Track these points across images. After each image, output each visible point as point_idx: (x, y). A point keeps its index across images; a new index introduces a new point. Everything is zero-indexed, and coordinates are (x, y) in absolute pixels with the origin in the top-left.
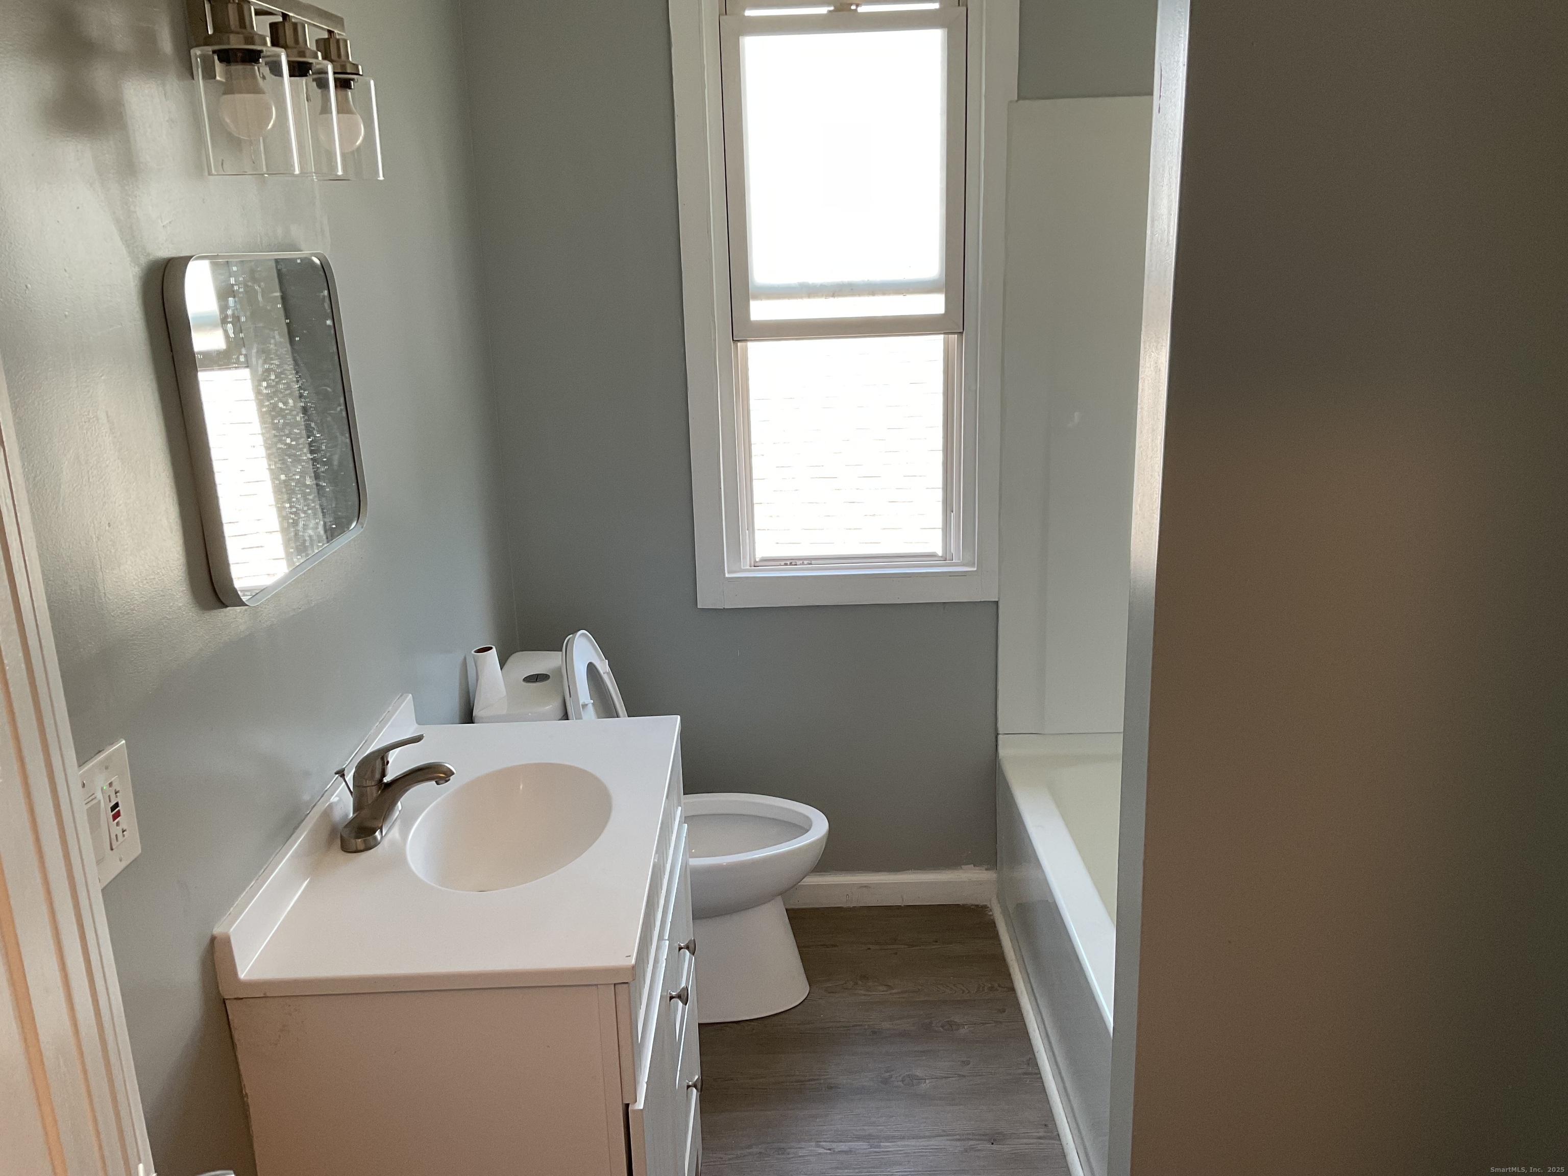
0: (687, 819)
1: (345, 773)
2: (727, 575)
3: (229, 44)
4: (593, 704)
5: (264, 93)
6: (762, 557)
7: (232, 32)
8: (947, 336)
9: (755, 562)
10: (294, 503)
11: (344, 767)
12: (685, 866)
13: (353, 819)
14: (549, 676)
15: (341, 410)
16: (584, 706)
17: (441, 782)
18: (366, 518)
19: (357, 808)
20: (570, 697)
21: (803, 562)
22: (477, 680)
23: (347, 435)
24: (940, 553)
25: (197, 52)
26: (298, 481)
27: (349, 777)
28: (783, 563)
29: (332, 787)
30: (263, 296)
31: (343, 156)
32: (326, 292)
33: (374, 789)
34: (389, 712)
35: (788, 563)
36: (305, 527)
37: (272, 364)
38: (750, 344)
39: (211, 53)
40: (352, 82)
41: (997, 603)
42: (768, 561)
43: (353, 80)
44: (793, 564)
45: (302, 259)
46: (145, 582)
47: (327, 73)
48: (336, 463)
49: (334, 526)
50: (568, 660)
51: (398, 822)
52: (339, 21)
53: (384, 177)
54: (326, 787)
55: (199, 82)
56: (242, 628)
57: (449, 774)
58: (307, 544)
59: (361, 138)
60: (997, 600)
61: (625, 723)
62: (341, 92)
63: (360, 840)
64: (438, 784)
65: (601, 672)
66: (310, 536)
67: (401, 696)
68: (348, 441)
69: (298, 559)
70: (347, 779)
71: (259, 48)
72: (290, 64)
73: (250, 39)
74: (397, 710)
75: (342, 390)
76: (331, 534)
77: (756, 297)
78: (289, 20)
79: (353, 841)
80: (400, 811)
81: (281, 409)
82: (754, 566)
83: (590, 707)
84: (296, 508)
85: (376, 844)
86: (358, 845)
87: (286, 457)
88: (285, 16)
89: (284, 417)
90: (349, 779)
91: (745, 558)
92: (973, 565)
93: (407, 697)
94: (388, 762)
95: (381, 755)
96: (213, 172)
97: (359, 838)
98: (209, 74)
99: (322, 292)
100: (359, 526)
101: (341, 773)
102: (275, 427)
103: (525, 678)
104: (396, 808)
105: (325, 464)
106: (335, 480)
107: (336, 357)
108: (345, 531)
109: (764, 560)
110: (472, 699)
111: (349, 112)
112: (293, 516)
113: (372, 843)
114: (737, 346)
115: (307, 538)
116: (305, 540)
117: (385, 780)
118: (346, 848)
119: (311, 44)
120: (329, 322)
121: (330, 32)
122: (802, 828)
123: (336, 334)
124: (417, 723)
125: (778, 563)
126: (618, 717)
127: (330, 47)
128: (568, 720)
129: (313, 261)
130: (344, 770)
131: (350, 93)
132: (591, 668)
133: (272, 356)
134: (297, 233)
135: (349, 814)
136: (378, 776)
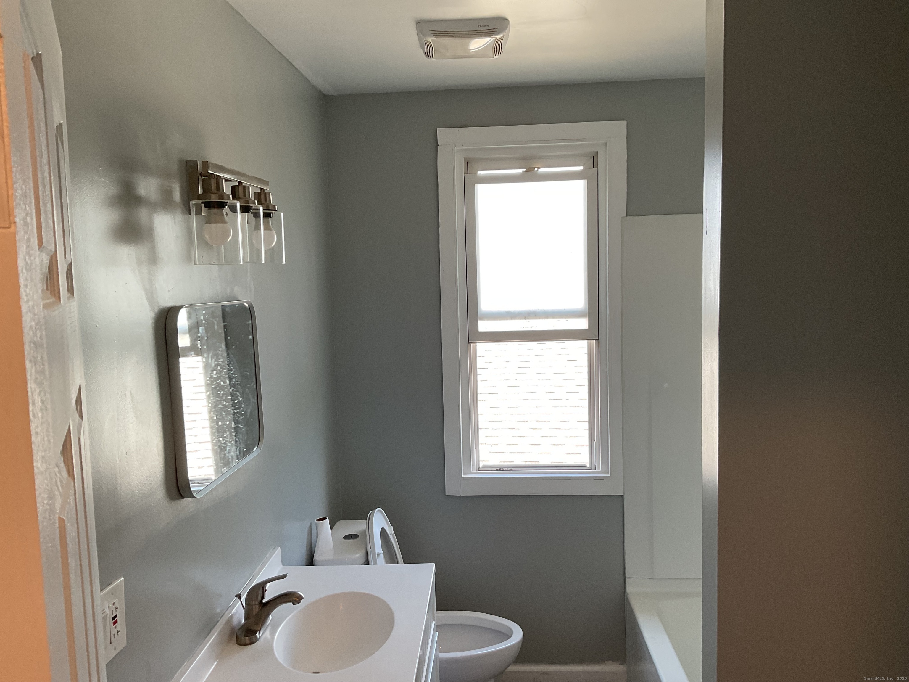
0: (438, 627)
1: (241, 595)
2: (463, 476)
3: (210, 199)
4: (383, 554)
5: (226, 223)
6: (483, 465)
7: (213, 193)
8: (589, 341)
9: (479, 468)
10: (225, 437)
11: (240, 592)
12: (436, 658)
13: (244, 624)
14: (358, 536)
15: (253, 385)
16: (378, 555)
17: (296, 603)
18: (263, 445)
19: (247, 617)
20: (370, 549)
21: (507, 469)
22: (317, 538)
23: (256, 398)
24: (588, 465)
25: (193, 202)
26: (227, 425)
27: (243, 598)
28: (495, 469)
29: (233, 604)
30: (217, 326)
31: (265, 251)
32: (250, 321)
33: (257, 607)
34: (267, 558)
35: (499, 469)
36: (230, 451)
37: (219, 361)
38: (477, 344)
39: (201, 203)
40: (272, 214)
41: (622, 496)
42: (487, 468)
43: (272, 213)
44: (501, 469)
45: (239, 305)
46: (142, 485)
47: (259, 210)
48: (248, 414)
49: (245, 450)
50: (370, 526)
51: (269, 628)
52: (266, 183)
53: (285, 262)
54: (230, 604)
55: (193, 216)
56: (191, 510)
57: (300, 598)
58: (230, 460)
59: (275, 242)
60: (623, 495)
61: (402, 567)
62: (266, 219)
63: (247, 638)
64: (294, 604)
65: (389, 533)
66: (232, 456)
67: (274, 548)
68: (256, 401)
69: (225, 469)
70: (242, 599)
71: (226, 201)
72: (241, 206)
73: (222, 196)
74: (272, 556)
75: (255, 374)
76: (243, 454)
77: (482, 319)
78: (242, 184)
79: (243, 638)
80: (271, 620)
81: (222, 385)
82: (479, 471)
83: (382, 555)
84: (226, 440)
85: (257, 640)
86: (246, 641)
87: (223, 412)
88: (239, 183)
89: (223, 390)
90: (243, 600)
91: (473, 465)
92: (608, 473)
93: (278, 549)
94: (266, 590)
95: (262, 586)
96: (197, 263)
97: (247, 637)
98: (198, 212)
99: (248, 321)
100: (259, 449)
101: (239, 596)
102: (218, 395)
103: (346, 536)
104: (269, 618)
105: (242, 414)
106: (247, 423)
107: (253, 356)
108: (250, 453)
109: (484, 467)
110: (313, 550)
111: (270, 229)
112: (223, 445)
113: (254, 640)
114: (471, 345)
115: (230, 457)
116: (229, 459)
117: (264, 601)
118: (240, 643)
119: (252, 196)
120: (251, 337)
121: (262, 189)
122: (508, 636)
123: (254, 344)
124: (282, 564)
125: (493, 469)
126: (398, 564)
127: (261, 196)
128: (369, 564)
129: (244, 305)
130: (241, 594)
131: (270, 220)
132: (383, 531)
133: (219, 357)
134: (237, 291)
135: (242, 621)
136: (259, 598)
